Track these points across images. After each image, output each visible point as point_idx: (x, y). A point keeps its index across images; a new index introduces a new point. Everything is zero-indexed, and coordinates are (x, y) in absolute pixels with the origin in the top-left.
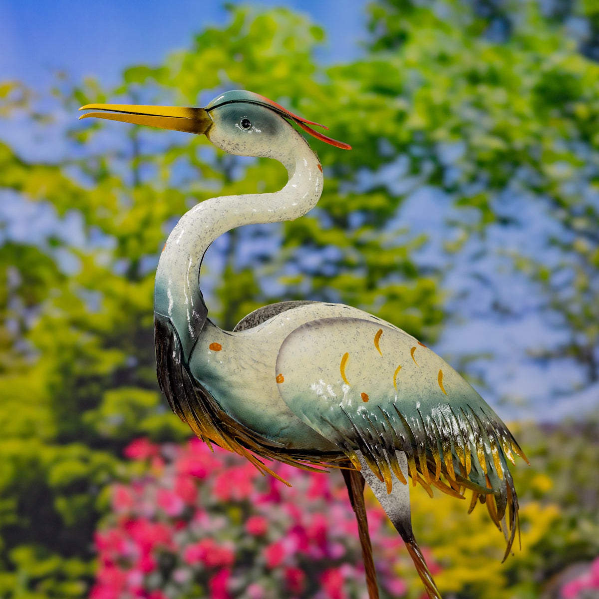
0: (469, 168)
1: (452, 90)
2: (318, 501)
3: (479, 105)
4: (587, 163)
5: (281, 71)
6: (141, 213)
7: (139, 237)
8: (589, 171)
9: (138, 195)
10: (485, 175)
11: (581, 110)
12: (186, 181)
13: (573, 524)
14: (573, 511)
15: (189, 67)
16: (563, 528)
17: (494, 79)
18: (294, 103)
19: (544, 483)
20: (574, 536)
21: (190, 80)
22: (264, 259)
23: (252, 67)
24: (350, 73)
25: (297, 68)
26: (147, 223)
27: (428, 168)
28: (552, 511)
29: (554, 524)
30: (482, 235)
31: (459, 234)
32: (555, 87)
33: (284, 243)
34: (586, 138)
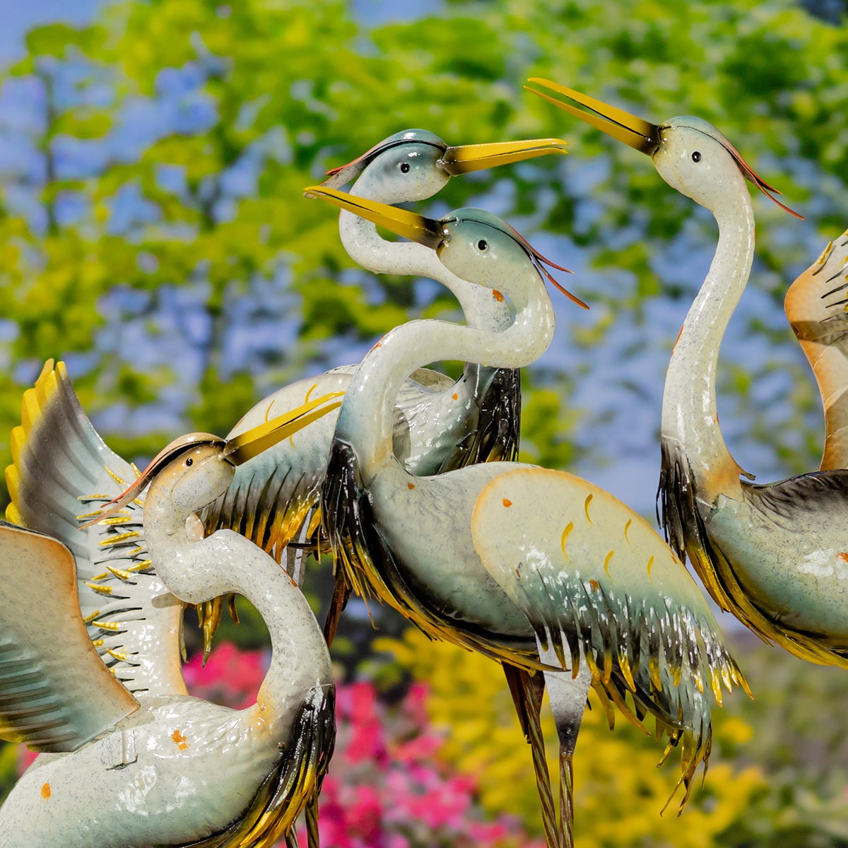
0: (617, 201)
1: (587, 69)
2: (365, 765)
3: (630, 95)
4: (812, 193)
5: (296, 35)
6: (61, 279)
7: (57, 320)
8: (816, 207)
9: (55, 249)
10: (642, 213)
11: (803, 103)
12: (137, 224)
13: (787, 798)
14: (786, 776)
15: (139, 27)
16: (769, 804)
17: (657, 50)
18: (320, 91)
19: (738, 731)
20: (789, 818)
21: (143, 51)
22: (271, 357)
23: (248, 28)
24: (414, 39)
25: (324, 30)
26: (70, 296)
27: (547, 201)
28: (752, 777)
29: (755, 798)
30: (639, 317)
31: (599, 314)
32: (759, 62)
33: (304, 330)
34: (811, 151)
